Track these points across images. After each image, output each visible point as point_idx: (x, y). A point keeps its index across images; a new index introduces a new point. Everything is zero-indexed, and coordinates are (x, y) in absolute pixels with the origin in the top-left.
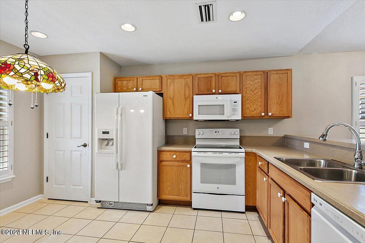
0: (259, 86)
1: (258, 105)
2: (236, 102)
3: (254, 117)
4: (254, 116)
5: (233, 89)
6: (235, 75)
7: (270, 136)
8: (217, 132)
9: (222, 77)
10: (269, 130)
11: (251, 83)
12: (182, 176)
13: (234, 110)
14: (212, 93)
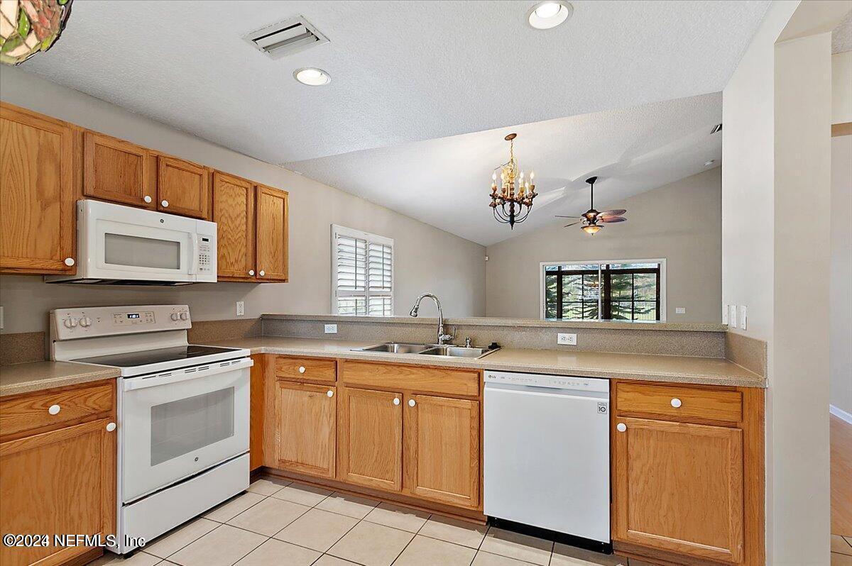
0: (242, 212)
1: (242, 253)
2: (207, 240)
3: (234, 278)
4: (235, 275)
5: (193, 205)
6: (200, 171)
7: (240, 318)
8: (134, 316)
9: (167, 165)
10: (238, 305)
11: (229, 201)
12: (82, 468)
13: (203, 259)
14: (140, 204)
